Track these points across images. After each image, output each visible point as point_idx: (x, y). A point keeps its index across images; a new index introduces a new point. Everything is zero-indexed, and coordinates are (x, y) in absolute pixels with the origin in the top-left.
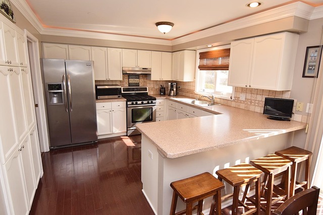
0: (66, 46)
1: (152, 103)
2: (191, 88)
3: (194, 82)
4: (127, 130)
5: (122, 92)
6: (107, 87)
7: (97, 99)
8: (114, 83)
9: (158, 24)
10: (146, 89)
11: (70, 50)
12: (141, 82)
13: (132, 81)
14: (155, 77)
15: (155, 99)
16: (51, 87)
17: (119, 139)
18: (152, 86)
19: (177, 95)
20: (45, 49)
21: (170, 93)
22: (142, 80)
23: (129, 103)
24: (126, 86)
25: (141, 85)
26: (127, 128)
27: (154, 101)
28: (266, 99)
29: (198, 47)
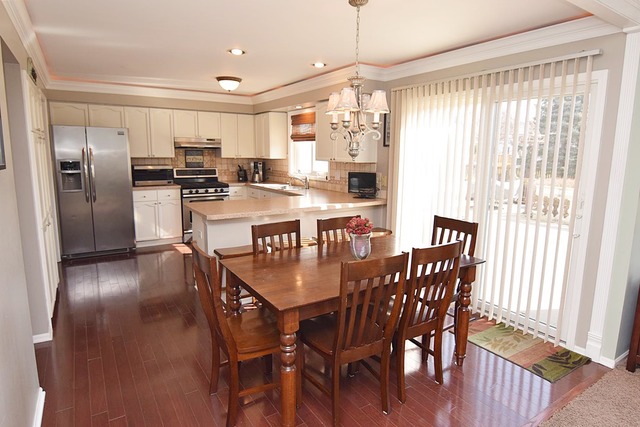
0: (85, 106)
1: (222, 191)
2: (285, 169)
3: (287, 159)
4: (183, 234)
5: (175, 176)
6: (150, 167)
7: (134, 185)
8: (162, 162)
9: (219, 79)
10: (214, 172)
11: (91, 111)
12: (207, 162)
13: (190, 159)
14: (227, 152)
15: (227, 186)
16: (65, 165)
17: (170, 247)
18: (225, 167)
19: (264, 180)
20: (52, 110)
21: (254, 177)
22: (208, 158)
23: (185, 191)
24: (182, 167)
25: (207, 166)
26: (183, 230)
27: (225, 189)
28: (349, 173)
29: (289, 108)
